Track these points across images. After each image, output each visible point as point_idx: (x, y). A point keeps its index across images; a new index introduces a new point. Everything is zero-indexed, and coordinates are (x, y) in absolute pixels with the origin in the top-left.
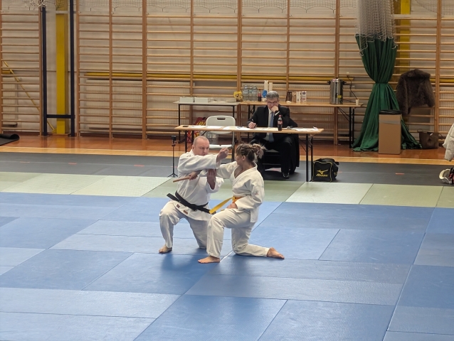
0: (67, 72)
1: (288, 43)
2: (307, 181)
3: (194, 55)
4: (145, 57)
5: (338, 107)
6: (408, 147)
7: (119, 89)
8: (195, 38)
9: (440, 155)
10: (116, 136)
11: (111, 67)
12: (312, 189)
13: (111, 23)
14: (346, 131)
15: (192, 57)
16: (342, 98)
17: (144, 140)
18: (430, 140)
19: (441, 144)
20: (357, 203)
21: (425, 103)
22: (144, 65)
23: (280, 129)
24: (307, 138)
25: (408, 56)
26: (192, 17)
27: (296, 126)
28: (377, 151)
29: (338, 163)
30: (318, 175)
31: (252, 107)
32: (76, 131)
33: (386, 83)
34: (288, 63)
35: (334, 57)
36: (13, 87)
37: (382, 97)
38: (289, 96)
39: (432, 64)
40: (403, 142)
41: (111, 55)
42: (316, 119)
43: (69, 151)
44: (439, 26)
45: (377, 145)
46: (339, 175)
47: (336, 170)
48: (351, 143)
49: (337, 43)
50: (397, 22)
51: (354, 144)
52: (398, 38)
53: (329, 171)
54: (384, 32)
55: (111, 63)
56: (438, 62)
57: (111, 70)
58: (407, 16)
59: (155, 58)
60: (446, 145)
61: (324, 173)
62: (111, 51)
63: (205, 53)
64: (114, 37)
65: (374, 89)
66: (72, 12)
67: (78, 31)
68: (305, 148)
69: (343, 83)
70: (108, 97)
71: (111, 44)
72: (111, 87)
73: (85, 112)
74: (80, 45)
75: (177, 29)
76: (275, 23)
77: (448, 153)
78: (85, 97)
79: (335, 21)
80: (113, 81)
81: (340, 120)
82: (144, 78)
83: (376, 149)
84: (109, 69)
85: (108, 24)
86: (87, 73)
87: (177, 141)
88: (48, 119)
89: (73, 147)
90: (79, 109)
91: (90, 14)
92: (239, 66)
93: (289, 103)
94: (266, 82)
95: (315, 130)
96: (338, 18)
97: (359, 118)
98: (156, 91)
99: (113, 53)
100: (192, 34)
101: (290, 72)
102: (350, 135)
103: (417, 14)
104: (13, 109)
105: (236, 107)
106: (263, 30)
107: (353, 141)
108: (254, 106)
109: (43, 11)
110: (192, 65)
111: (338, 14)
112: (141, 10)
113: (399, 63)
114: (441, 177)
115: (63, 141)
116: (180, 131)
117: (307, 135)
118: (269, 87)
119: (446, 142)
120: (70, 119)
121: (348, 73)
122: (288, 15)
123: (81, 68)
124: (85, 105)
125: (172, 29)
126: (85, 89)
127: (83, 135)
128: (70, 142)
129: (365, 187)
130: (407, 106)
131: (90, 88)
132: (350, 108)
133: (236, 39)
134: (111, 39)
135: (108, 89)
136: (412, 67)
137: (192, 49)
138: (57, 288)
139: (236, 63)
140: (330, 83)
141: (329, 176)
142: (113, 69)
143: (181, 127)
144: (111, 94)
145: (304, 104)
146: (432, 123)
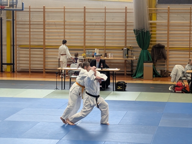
0: (11, 45)
1: (105, 33)
2: (113, 91)
3: (65, 38)
4: (44, 39)
5: (126, 60)
6: (156, 77)
7: (33, 52)
8: (66, 31)
9: (169, 80)
10: (32, 72)
11: (30, 43)
12: (116, 94)
13: (30, 24)
14: (130, 70)
16: (128, 56)
17: (44, 74)
18: (165, 74)
19: (169, 76)
20: (134, 100)
21: (163, 58)
22: (44, 42)
23: (102, 69)
24: (113, 73)
25: (156, 38)
26: (64, 22)
27: (108, 68)
28: (143, 78)
29: (126, 83)
30: (118, 88)
31: (90, 60)
32: (15, 70)
33: (146, 49)
34: (105, 41)
35: (124, 39)
37: (145, 56)
38: (106, 55)
39: (166, 42)
40: (153, 74)
42: (117, 65)
43: (12, 79)
44: (168, 25)
45: (143, 76)
46: (127, 88)
47: (126, 86)
48: (132, 75)
49: (126, 33)
50: (151, 24)
51: (133, 75)
52: (151, 31)
53: (122, 87)
54: (145, 28)
55: (30, 41)
56: (168, 41)
57: (30, 44)
58: (155, 21)
59: (49, 39)
60: (171, 75)
61: (120, 88)
62: (30, 36)
63: (70, 37)
64: (31, 30)
65: (141, 52)
66: (13, 20)
67: (16, 28)
68: (112, 77)
69: (128, 50)
70: (29, 56)
71: (30, 33)
72: (30, 51)
73: (19, 62)
74: (17, 34)
75: (58, 27)
76: (100, 24)
77: (172, 79)
78: (19, 56)
79: (125, 23)
80: (31, 49)
81: (127, 65)
82: (44, 48)
83: (142, 77)
84: (29, 44)
85: (29, 25)
86: (20, 45)
87: (58, 74)
88: (3, 65)
89: (14, 77)
90: (16, 61)
91: (21, 20)
92: (85, 43)
93: (105, 58)
94: (96, 49)
95: (117, 69)
97: (135, 64)
98: (49, 53)
99: (31, 37)
100: (64, 29)
101: (106, 45)
102: (131, 72)
103: (160, 20)
105: (83, 60)
106: (94, 27)
107: (133, 74)
108: (91, 59)
109: (1, 19)
111: (126, 21)
112: (43, 19)
113: (152, 41)
114: (170, 89)
115: (9, 75)
116: (59, 70)
117: (113, 71)
118: (97, 52)
120: (12, 65)
121: (130, 45)
122: (105, 21)
123: (17, 43)
124: (19, 59)
125: (56, 27)
126: (19, 52)
127: (18, 72)
128: (12, 75)
129: (138, 93)
130: (155, 59)
131: (21, 52)
132: (131, 60)
133: (83, 31)
134: (30, 31)
135: (29, 52)
136: (157, 43)
137: (64, 35)
138: (6, 137)
139: (83, 41)
140: (123, 49)
141: (122, 89)
142: (31, 44)
143: (60, 68)
144: (30, 54)
145: (112, 58)
146: (165, 66)
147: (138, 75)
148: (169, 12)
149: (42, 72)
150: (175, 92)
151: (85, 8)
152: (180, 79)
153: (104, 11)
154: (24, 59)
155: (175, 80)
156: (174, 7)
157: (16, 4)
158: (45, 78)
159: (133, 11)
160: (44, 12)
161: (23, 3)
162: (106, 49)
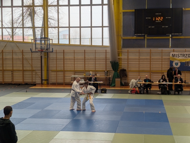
0: (47, 70)
1: (95, 63)
2: (100, 93)
4: (64, 67)
5: (106, 77)
6: (122, 86)
10: (58, 84)
12: (101, 95)
13: (56, 59)
14: (108, 82)
15: (74, 66)
16: (107, 75)
17: (64, 85)
19: (129, 85)
20: (111, 98)
22: (64, 68)
25: (121, 66)
26: (74, 58)
27: (97, 81)
29: (107, 89)
30: (102, 92)
32: (49, 83)
33: (117, 71)
35: (105, 66)
36: (35, 73)
37: (116, 75)
38: (96, 75)
40: (121, 84)
41: (56, 66)
42: (102, 80)
43: (47, 88)
44: (128, 59)
45: (115, 85)
47: (106, 91)
48: (109, 85)
49: (106, 63)
50: (119, 58)
52: (119, 62)
54: (116, 61)
55: (56, 68)
56: (128, 67)
58: (121, 57)
59: (66, 67)
61: (104, 92)
62: (56, 65)
63: (77, 65)
65: (114, 73)
66: (48, 57)
67: (49, 61)
69: (107, 72)
73: (51, 79)
74: (50, 64)
75: (71, 60)
76: (92, 59)
77: (130, 87)
80: (57, 72)
81: (107, 80)
82: (64, 71)
86: (51, 70)
88: (43, 81)
90: (49, 78)
91: (52, 57)
92: (85, 68)
95: (102, 82)
96: (106, 58)
97: (111, 79)
98: (66, 74)
100: (74, 61)
101: (96, 69)
103: (123, 56)
104: (35, 79)
105: (84, 77)
106: (90, 60)
108: (88, 77)
109: (41, 57)
110: (74, 68)
111: (106, 57)
112: (63, 56)
113: (119, 67)
114: (129, 92)
115: (46, 85)
117: (100, 83)
118: (91, 73)
119: (130, 84)
120: (47, 81)
121: (108, 69)
122: (95, 57)
124: (51, 77)
126: (51, 74)
129: (113, 94)
132: (109, 77)
133: (84, 62)
134: (56, 63)
136: (122, 68)
137: (74, 65)
138: (45, 118)
140: (104, 72)
143: (72, 82)
144: (57, 75)
145: (99, 76)
146: (127, 80)
147: (113, 85)
148: (128, 52)
149: (63, 84)
150: (132, 94)
151: (85, 51)
152: (134, 87)
153: (95, 52)
154: (54, 77)
155: (132, 88)
156: (131, 50)
157: (49, 49)
158: (64, 87)
159: (110, 52)
160: (64, 53)
161: (53, 48)
162: (96, 72)
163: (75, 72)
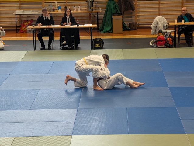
5: (91, 13)
9: (138, 33)
16: (93, 9)
18: (134, 26)
21: (131, 9)
33: (113, 0)
51: (100, 30)
65: (108, 3)
77: (152, 32)
81: (91, 19)
83: (111, 32)
94: (56, 2)
97: (101, 17)
130: (123, 11)
132: (97, 13)
140: (87, 1)
146: (133, 18)
147: (106, 29)
162: (67, 2)
163: (22, 4)
